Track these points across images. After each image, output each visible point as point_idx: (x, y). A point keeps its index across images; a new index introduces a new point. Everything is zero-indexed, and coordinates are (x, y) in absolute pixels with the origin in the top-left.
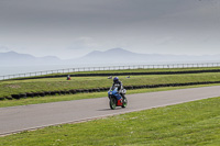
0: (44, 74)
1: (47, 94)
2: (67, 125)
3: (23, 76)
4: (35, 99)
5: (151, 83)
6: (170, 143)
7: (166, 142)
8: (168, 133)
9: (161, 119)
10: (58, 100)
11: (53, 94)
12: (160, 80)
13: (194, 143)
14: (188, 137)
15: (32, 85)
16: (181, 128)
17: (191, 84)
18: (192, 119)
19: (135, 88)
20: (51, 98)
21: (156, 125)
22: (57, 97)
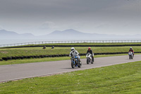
0: (23, 45)
1: (25, 57)
2: (37, 77)
3: (10, 46)
4: (17, 60)
7: (101, 90)
8: (101, 84)
9: (97, 75)
10: (32, 62)
11: (29, 57)
12: (98, 50)
13: (118, 91)
14: (114, 87)
15: (16, 52)
16: (110, 81)
17: (118, 53)
18: (117, 76)
20: (28, 60)
21: (94, 79)
22: (31, 60)
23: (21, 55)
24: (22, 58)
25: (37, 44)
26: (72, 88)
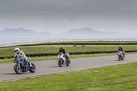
0: (41, 43)
1: (42, 55)
2: (54, 74)
3: (28, 44)
5: (108, 50)
6: (119, 88)
7: (117, 87)
8: (117, 81)
9: (113, 72)
10: (49, 59)
11: (46, 55)
12: (113, 48)
13: (134, 88)
14: (130, 85)
15: (34, 49)
16: (126, 79)
17: (133, 51)
18: (133, 73)
19: (97, 53)
20: (45, 57)
21: (110, 76)
22: (49, 57)
23: (38, 53)
24: (39, 55)
25: (55, 42)
26: (89, 84)
